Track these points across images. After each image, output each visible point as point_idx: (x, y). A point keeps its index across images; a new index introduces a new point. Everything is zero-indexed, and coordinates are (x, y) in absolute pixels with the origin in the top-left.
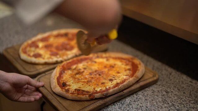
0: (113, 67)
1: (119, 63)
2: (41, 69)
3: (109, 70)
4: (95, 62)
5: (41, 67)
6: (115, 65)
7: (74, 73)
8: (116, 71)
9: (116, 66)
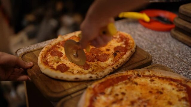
0: (161, 93)
1: (167, 87)
2: (70, 88)
3: (156, 98)
4: (136, 84)
5: (69, 85)
6: (163, 89)
7: (109, 102)
8: (166, 101)
9: (165, 91)
